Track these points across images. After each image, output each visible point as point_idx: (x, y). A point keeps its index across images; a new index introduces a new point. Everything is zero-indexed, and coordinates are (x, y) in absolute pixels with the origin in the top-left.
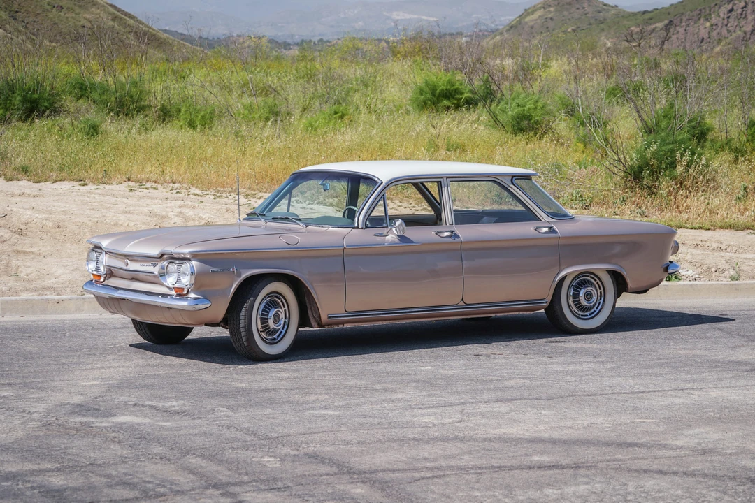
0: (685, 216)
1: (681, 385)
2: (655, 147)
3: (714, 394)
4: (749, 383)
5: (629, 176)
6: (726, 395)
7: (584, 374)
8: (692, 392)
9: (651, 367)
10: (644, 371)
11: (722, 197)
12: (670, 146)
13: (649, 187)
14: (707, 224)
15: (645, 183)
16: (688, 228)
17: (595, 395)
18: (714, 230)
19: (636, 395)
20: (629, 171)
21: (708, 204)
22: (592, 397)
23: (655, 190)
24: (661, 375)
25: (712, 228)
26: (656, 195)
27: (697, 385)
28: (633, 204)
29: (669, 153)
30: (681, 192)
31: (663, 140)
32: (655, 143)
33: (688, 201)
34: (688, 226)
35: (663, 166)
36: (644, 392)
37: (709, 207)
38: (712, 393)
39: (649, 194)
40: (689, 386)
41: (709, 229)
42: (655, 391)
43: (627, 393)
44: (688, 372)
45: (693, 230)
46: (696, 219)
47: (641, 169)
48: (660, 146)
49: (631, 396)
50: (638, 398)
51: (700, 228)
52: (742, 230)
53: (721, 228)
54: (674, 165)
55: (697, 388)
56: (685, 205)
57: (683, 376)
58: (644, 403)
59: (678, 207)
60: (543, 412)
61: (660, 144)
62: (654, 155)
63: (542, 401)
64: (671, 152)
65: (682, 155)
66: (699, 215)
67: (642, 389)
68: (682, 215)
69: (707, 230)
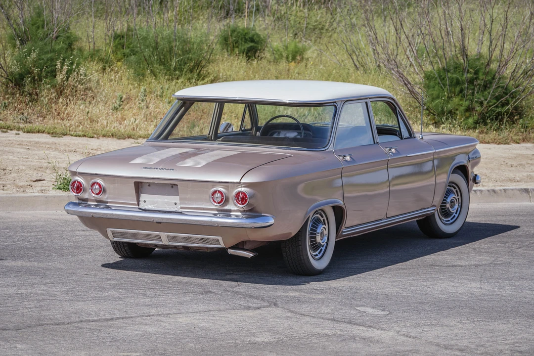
0: (68, 123)
1: (146, 310)
2: (34, 55)
3: (183, 320)
4: (210, 308)
5: (10, 82)
6: (195, 322)
7: (41, 298)
8: (160, 318)
9: (104, 289)
10: (100, 294)
11: (101, 106)
12: (49, 56)
13: (30, 94)
14: (91, 133)
15: (26, 90)
16: (72, 135)
17: (63, 323)
18: (98, 138)
19: (105, 324)
20: (10, 77)
21: (88, 112)
22: (62, 327)
23: (36, 97)
24: (119, 299)
25: (96, 136)
26: (37, 102)
27: (161, 310)
28: (15, 110)
29: (49, 62)
30: (61, 100)
31: (41, 49)
32: (34, 50)
33: (69, 109)
34: (72, 133)
35: (44, 74)
36: (112, 319)
37: (89, 115)
38: (180, 320)
39: (30, 101)
40: (153, 311)
41: (92, 137)
42: (123, 318)
43: (95, 321)
44: (145, 295)
45: (78, 138)
46: (78, 126)
47: (22, 77)
48: (39, 55)
49: (100, 324)
50: (110, 327)
51: (84, 136)
52: (124, 139)
53: (104, 136)
54: (54, 74)
55: (163, 314)
56: (66, 112)
57: (142, 300)
58: (118, 333)
59: (59, 114)
60: (19, 346)
61: (39, 53)
62: (35, 63)
63: (10, 332)
64: (51, 61)
65: (62, 64)
66: (80, 123)
67: (108, 316)
68: (65, 122)
69: (90, 137)
